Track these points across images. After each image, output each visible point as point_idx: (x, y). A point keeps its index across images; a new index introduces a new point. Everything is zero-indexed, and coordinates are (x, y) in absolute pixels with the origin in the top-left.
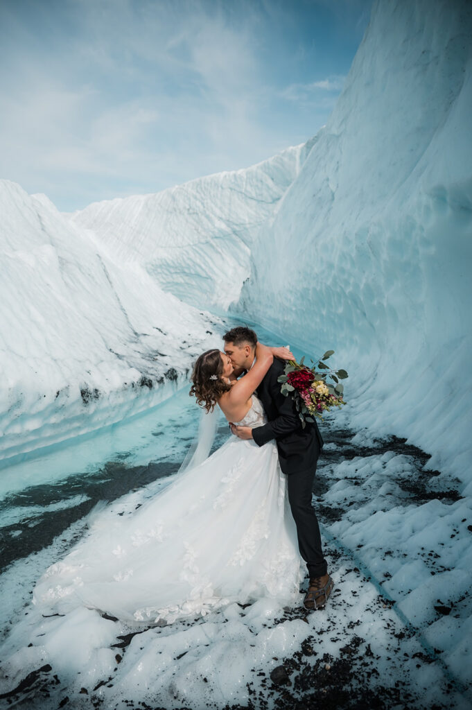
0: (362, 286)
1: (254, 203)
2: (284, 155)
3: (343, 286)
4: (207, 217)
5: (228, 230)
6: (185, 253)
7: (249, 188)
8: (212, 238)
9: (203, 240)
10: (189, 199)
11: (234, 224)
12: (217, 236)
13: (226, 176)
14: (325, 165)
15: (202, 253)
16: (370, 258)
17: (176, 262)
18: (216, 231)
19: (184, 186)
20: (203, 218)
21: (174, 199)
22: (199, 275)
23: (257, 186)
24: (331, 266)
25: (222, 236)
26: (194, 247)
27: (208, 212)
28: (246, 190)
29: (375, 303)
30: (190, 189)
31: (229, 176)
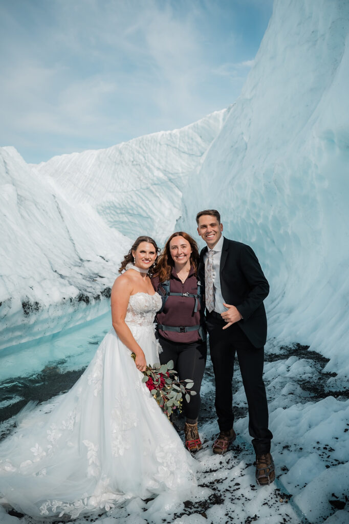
0: (270, 218)
1: (186, 156)
2: (210, 118)
3: (255, 219)
4: (148, 168)
5: (165, 178)
6: (129, 197)
7: (182, 144)
8: (152, 185)
9: (144, 187)
10: (133, 153)
11: (169, 173)
12: (156, 183)
13: (163, 135)
14: (241, 123)
15: (144, 198)
16: (276, 193)
17: (121, 205)
18: (155, 179)
19: (129, 142)
20: (144, 168)
21: (121, 153)
22: (140, 215)
23: (188, 143)
24: (244, 202)
25: (159, 183)
26: (137, 192)
27: (148, 164)
28: (179, 146)
29: (282, 232)
30: (134, 145)
31: (166, 134)
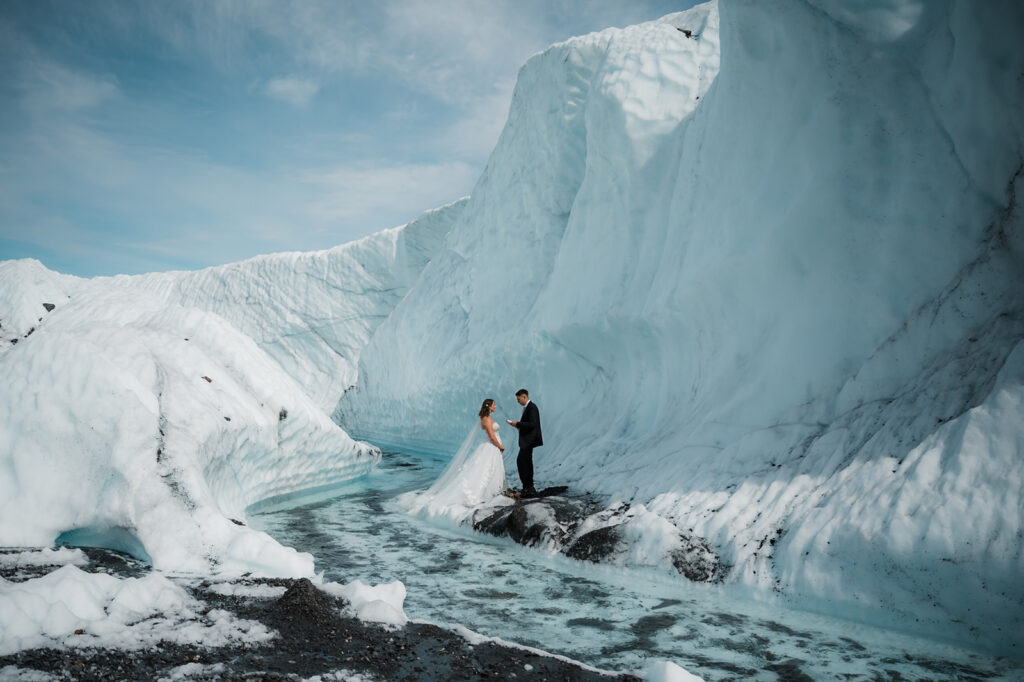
1: (340, 293)
2: (377, 238)
4: (275, 309)
5: (304, 326)
7: (332, 276)
8: (282, 336)
9: (269, 339)
10: (249, 286)
11: (313, 318)
12: (289, 333)
13: (300, 258)
14: (455, 284)
18: (288, 326)
19: (239, 266)
20: (269, 309)
21: (223, 283)
23: (343, 273)
25: (295, 334)
27: (275, 303)
28: (328, 277)
30: (248, 272)
31: (305, 258)
